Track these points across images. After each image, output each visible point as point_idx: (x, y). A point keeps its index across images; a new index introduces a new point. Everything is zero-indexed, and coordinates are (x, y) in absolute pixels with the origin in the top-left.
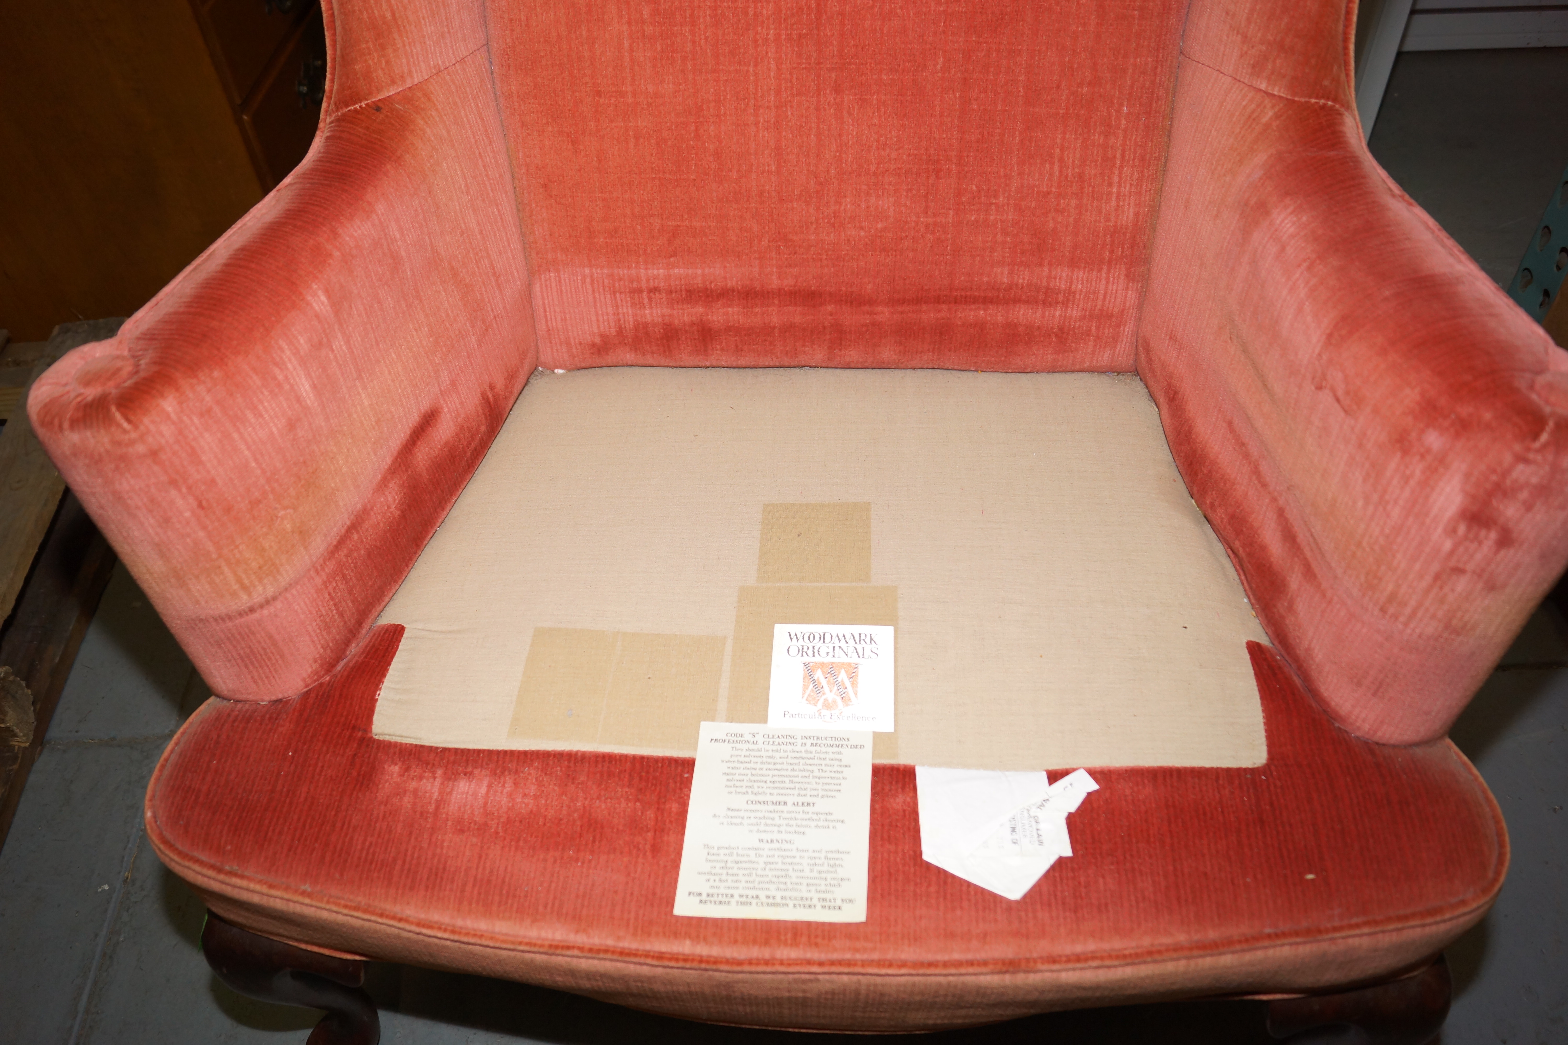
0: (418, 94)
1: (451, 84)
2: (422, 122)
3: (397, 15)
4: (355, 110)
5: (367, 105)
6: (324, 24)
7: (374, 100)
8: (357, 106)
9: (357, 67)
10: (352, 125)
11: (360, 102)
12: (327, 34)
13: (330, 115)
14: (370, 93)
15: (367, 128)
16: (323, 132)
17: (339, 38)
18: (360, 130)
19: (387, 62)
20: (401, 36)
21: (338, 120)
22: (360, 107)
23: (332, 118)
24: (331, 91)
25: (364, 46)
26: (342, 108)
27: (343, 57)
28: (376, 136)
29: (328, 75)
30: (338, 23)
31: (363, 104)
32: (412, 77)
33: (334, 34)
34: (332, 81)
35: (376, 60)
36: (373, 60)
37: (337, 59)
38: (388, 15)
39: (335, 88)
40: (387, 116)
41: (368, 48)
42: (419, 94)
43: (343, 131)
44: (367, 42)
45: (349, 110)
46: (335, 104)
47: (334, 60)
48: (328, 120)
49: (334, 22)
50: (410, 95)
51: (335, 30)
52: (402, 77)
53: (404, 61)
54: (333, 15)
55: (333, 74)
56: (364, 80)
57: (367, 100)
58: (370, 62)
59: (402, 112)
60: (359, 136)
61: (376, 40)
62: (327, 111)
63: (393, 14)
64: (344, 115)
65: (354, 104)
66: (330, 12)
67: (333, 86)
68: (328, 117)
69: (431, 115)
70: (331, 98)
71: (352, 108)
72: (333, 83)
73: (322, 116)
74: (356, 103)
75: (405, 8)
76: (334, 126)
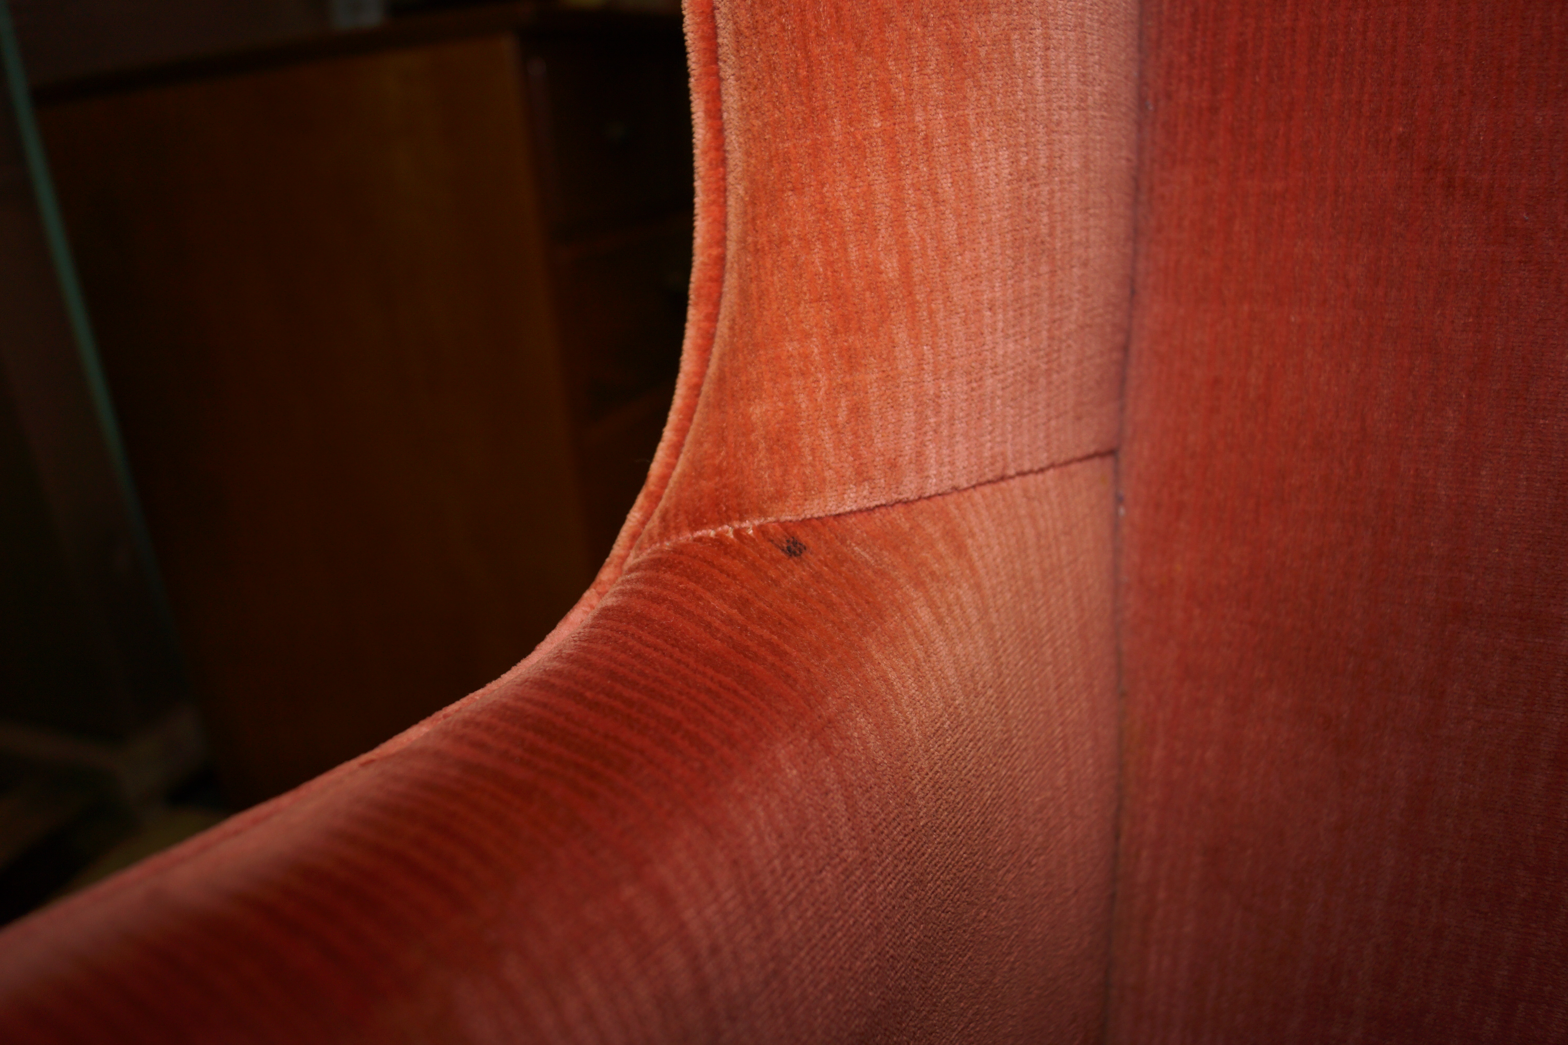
0: (930, 528)
1: (1026, 521)
2: (925, 615)
3: (917, 273)
4: (720, 542)
5: (761, 530)
6: (692, 286)
7: (786, 517)
8: (728, 530)
9: (757, 411)
10: (692, 585)
11: (742, 519)
12: (694, 315)
13: (641, 549)
14: (780, 496)
15: (743, 604)
16: (601, 595)
17: (722, 327)
18: (715, 603)
19: (857, 411)
20: (916, 339)
21: (656, 564)
22: (738, 533)
23: (644, 556)
24: (664, 479)
25: (791, 347)
26: (678, 530)
27: (721, 380)
28: (766, 633)
29: (668, 434)
30: (731, 280)
31: (749, 526)
32: (921, 470)
33: (713, 318)
34: (677, 449)
35: (820, 395)
36: (811, 394)
37: (705, 388)
38: (891, 267)
39: (678, 469)
40: (817, 577)
41: (806, 357)
42: (932, 529)
43: (657, 600)
44: (807, 335)
45: (700, 539)
46: (663, 518)
47: (696, 389)
48: (631, 561)
49: (719, 280)
50: (906, 526)
51: (717, 305)
52: (893, 465)
53: (909, 416)
54: (721, 260)
55: (682, 431)
56: (770, 450)
57: (763, 513)
58: (803, 400)
59: (870, 573)
60: (709, 625)
61: (836, 332)
62: (634, 536)
63: (906, 271)
64: (678, 551)
65: (722, 524)
66: (715, 252)
67: (672, 467)
68: (633, 553)
69: (958, 598)
70: (659, 498)
71: (712, 533)
72: (677, 457)
73: (618, 549)
74: (729, 520)
75: (946, 259)
76: (638, 580)
